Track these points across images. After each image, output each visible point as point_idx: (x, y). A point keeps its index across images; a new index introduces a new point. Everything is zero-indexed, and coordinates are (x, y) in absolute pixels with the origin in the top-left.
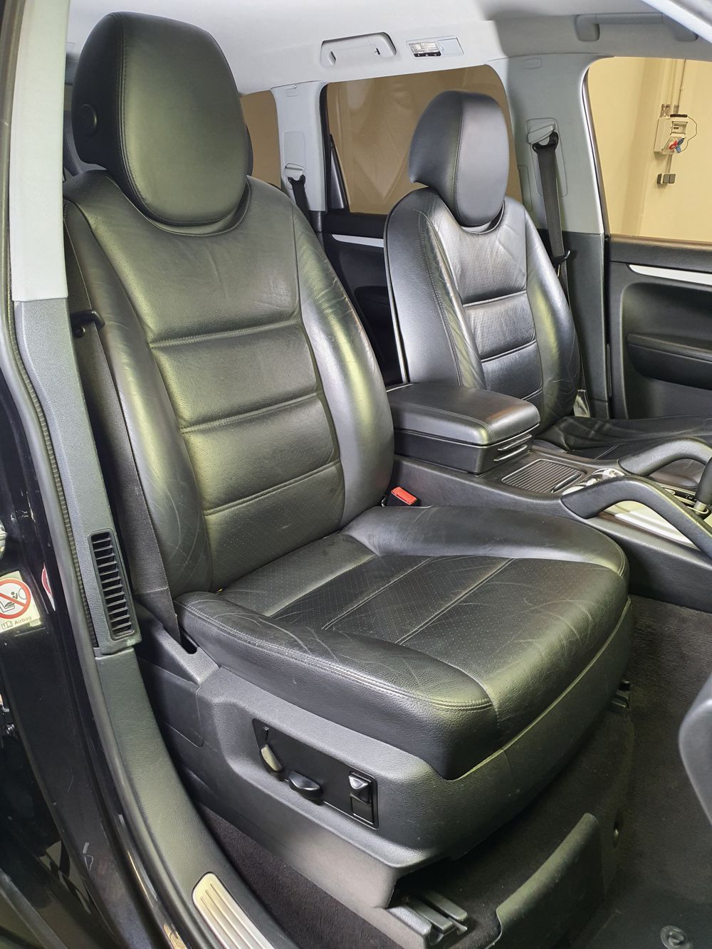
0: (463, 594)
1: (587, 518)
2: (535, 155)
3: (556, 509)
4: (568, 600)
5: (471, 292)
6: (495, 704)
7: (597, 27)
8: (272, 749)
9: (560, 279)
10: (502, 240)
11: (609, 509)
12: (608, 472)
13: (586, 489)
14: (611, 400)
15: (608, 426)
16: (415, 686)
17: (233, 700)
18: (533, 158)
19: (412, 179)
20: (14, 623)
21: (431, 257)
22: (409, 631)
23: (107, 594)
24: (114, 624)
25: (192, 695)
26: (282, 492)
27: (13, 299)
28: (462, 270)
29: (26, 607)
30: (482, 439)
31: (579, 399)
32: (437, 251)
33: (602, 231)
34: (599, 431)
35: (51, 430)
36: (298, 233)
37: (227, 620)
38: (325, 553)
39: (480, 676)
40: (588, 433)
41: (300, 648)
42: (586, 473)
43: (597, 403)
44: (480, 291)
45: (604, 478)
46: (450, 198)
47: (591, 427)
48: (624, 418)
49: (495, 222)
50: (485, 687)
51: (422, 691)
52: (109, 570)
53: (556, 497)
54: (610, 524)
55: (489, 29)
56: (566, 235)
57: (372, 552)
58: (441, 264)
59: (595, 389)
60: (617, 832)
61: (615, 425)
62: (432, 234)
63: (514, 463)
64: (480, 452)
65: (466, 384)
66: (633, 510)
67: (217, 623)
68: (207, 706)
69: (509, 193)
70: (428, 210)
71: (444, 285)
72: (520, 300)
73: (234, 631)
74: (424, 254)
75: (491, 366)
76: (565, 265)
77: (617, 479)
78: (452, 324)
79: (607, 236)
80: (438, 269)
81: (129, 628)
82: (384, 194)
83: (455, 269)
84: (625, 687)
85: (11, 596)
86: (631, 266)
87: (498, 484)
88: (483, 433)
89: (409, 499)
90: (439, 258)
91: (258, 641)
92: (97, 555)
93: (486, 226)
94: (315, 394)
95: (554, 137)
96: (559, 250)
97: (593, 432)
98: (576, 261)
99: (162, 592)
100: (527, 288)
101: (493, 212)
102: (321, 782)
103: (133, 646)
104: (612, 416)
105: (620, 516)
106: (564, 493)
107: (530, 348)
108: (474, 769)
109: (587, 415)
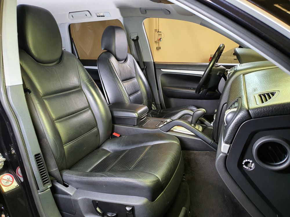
0: (142, 156)
1: (167, 132)
2: (133, 42)
3: (159, 131)
4: (169, 152)
5: (123, 79)
6: (160, 179)
7: (146, 10)
8: (100, 208)
9: (144, 74)
10: (128, 65)
11: (172, 129)
12: (168, 120)
13: (165, 125)
14: (161, 104)
15: (162, 111)
16: (140, 178)
17: (85, 197)
18: (133, 43)
19: (103, 49)
20: (9, 188)
21: (112, 69)
22: (131, 167)
23: (41, 172)
24: (44, 182)
25: (70, 199)
26: (83, 137)
27: (6, 85)
28: (120, 73)
29: (13, 182)
30: (136, 116)
31: (153, 105)
32: (113, 68)
33: (153, 61)
34: (160, 112)
35: (20, 124)
36: (78, 65)
37: (78, 175)
38: (97, 154)
39: (155, 173)
40: (157, 113)
41: (105, 176)
42: (162, 122)
43: (157, 106)
44: (125, 78)
45: (168, 122)
46: (114, 53)
47: (158, 112)
48: (165, 108)
49: (126, 60)
50: (157, 175)
51: (142, 179)
52: (40, 165)
53: (158, 128)
54: (173, 133)
55: (118, 10)
56: (144, 62)
57: (110, 152)
58: (115, 71)
59: (156, 102)
60: (189, 212)
61: (163, 110)
62: (111, 63)
63: (144, 122)
64: (136, 119)
65: (126, 103)
66: (177, 128)
67: (75, 176)
68: (76, 201)
69: (128, 52)
70: (109, 57)
71: (117, 77)
72: (135, 80)
73: (81, 177)
74: (110, 69)
75: (131, 97)
76: (145, 70)
77: (171, 121)
78: (120, 87)
79: (154, 62)
80: (114, 72)
81: (48, 182)
82: (88, 54)
83: (118, 73)
84: (184, 175)
85: (7, 179)
86: (161, 69)
87: (142, 127)
88: (136, 114)
89: (118, 135)
90: (114, 70)
91: (90, 178)
92: (37, 161)
93: (124, 61)
94: (88, 108)
95: (137, 37)
96: (143, 67)
97: (158, 113)
98: (147, 69)
99: (56, 170)
100: (136, 77)
101: (125, 57)
102: (116, 213)
103: (50, 188)
104: (162, 108)
105: (174, 130)
106: (160, 127)
107: (139, 92)
108: (158, 198)
109: (156, 109)
